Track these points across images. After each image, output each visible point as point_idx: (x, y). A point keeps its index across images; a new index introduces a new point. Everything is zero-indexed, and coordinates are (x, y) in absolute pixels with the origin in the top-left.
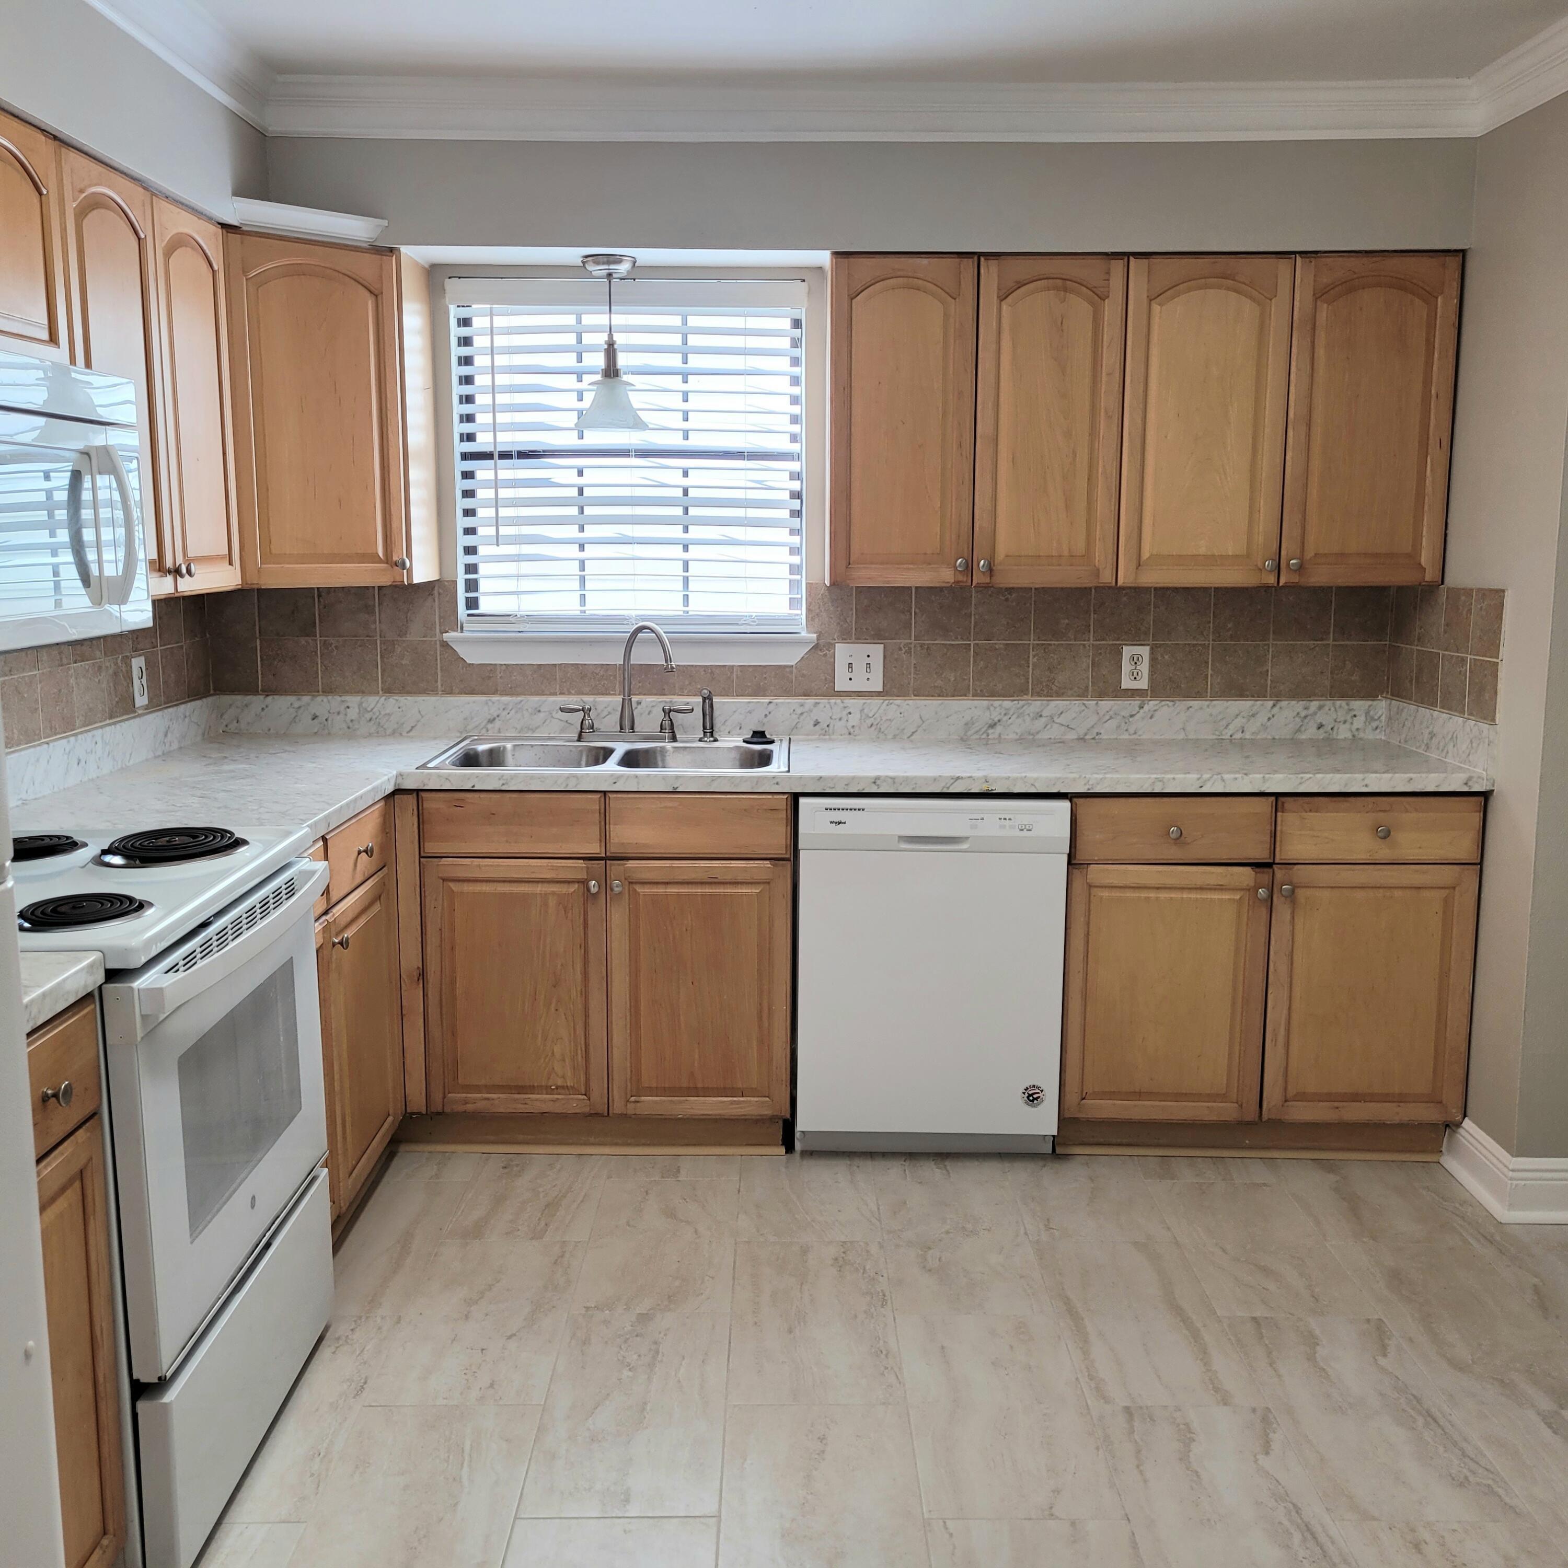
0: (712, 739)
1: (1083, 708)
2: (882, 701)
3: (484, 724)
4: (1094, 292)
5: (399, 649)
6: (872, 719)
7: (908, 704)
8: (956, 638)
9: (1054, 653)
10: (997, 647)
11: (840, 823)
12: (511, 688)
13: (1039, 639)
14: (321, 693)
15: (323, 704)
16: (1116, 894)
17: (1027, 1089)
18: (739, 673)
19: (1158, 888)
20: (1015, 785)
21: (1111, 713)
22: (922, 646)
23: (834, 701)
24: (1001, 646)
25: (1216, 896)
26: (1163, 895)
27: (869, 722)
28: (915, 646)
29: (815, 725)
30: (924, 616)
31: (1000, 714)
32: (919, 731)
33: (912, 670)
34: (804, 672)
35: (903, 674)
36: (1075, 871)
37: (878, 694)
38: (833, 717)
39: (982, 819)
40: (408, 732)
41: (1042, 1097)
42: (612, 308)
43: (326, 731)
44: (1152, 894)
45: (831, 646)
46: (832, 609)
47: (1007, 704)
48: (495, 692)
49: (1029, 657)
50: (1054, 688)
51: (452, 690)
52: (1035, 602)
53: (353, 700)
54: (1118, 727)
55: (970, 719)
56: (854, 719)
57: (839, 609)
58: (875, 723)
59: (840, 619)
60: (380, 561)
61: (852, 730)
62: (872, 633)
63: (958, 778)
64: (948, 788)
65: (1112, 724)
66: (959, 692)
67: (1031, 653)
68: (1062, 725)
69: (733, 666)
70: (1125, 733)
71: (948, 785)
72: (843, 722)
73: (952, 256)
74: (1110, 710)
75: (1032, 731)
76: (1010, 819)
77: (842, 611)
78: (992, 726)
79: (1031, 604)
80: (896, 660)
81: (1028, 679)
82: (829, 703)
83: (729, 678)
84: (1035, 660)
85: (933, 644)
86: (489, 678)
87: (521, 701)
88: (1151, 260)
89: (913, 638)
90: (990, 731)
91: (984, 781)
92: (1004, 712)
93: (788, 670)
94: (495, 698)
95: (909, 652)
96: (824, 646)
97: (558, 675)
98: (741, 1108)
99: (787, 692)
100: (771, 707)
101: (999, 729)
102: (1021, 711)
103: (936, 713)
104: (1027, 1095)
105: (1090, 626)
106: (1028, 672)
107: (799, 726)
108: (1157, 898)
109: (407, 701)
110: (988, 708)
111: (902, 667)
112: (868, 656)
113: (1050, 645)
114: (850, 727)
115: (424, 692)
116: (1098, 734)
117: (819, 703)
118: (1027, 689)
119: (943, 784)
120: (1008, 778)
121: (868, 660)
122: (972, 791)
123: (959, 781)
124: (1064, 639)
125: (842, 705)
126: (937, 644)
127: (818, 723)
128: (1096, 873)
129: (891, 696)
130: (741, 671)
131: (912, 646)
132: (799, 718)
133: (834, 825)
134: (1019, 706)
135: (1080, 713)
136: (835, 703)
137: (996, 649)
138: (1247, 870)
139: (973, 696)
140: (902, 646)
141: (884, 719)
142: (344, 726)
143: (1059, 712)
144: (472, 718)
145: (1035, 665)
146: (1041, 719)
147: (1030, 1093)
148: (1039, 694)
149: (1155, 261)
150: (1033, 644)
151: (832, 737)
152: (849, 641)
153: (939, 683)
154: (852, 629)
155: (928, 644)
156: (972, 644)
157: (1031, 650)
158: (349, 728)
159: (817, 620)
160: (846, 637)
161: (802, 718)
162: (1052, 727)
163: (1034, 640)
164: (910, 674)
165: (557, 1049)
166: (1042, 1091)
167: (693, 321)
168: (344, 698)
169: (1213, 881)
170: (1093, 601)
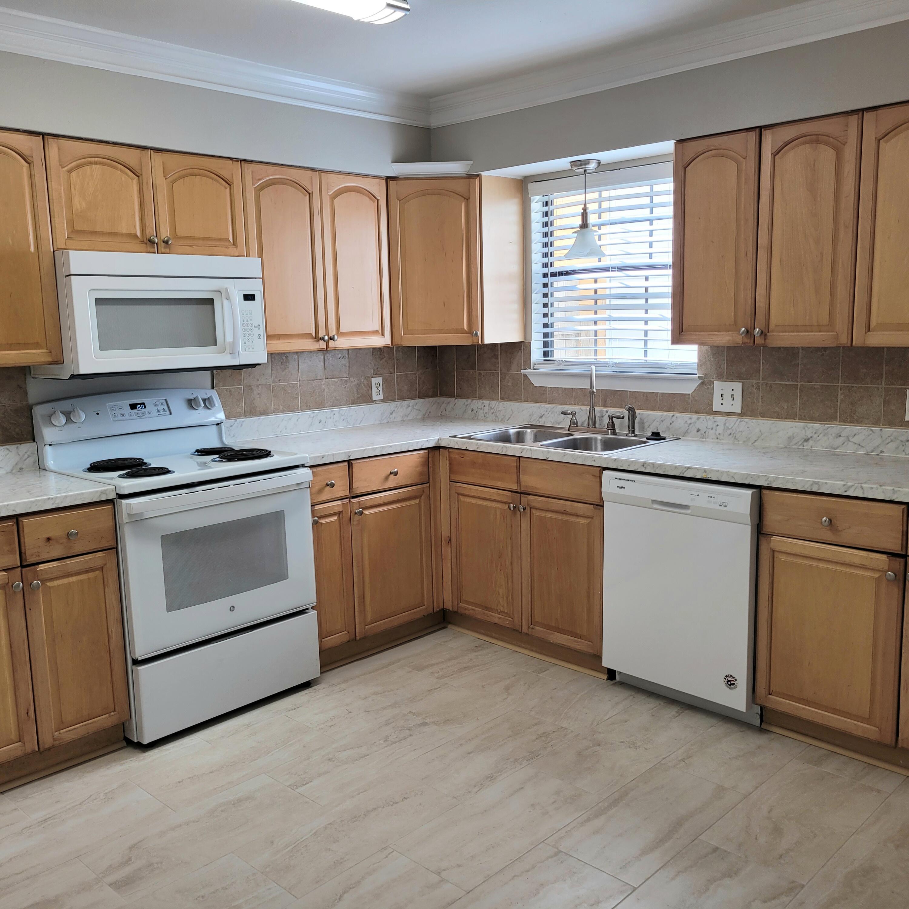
0: (633, 435)
1: (871, 432)
2: (736, 419)
3: (537, 419)
4: (836, 140)
5: (507, 378)
6: (731, 430)
7: (752, 422)
8: (789, 380)
9: (855, 393)
10: (816, 387)
11: (622, 488)
12: (553, 400)
13: (845, 382)
14: (477, 398)
15: (476, 404)
16: (790, 559)
17: (727, 676)
18: (661, 397)
19: (820, 560)
20: (722, 476)
21: (892, 438)
22: (766, 384)
23: (708, 417)
24: (818, 386)
25: (860, 572)
26: (822, 565)
27: (729, 432)
28: (762, 384)
29: (698, 431)
30: (768, 365)
31: (812, 433)
32: (759, 441)
33: (760, 400)
34: (696, 398)
35: (754, 402)
36: (762, 538)
37: (739, 414)
38: (708, 427)
39: (698, 495)
40: (507, 421)
41: (736, 684)
42: (586, 190)
43: (476, 418)
44: (815, 564)
45: (711, 383)
46: (712, 359)
47: (817, 426)
48: (545, 402)
49: (838, 395)
50: (856, 417)
51: (528, 399)
52: (842, 356)
53: (486, 402)
54: (897, 448)
55: (791, 434)
56: (720, 429)
57: (717, 360)
58: (732, 433)
59: (717, 366)
60: (466, 333)
61: (719, 436)
62: (736, 375)
63: (689, 468)
64: (683, 474)
65: (892, 446)
66: (790, 416)
67: (840, 392)
68: (855, 444)
69: (658, 393)
70: (903, 453)
71: (683, 472)
72: (714, 431)
73: (744, 131)
74: (891, 435)
75: (834, 446)
76: (714, 498)
77: (718, 361)
78: (807, 440)
79: (839, 358)
80: (750, 393)
81: (837, 410)
82: (706, 418)
83: (656, 400)
84: (842, 397)
85: (774, 384)
86: (544, 394)
87: (554, 407)
88: (878, 111)
89: (761, 380)
90: (805, 444)
91: (703, 471)
92: (815, 432)
93: (687, 396)
94: (543, 405)
95: (758, 388)
96: (708, 383)
97: (574, 394)
98: (578, 645)
99: (685, 410)
100: (674, 418)
101: (811, 442)
102: (826, 432)
103: (770, 429)
104: (726, 680)
105: (882, 374)
106: (837, 405)
107: (689, 431)
108: (818, 567)
109: (507, 404)
110: (804, 428)
111: (754, 398)
112: (733, 390)
113: (853, 387)
114: (717, 434)
115: (516, 400)
116: (882, 452)
117: (700, 418)
118: (836, 417)
119: (680, 471)
120: (718, 471)
121: (733, 393)
122: (697, 477)
123: (689, 470)
124: (863, 383)
125: (713, 420)
126: (776, 384)
127: (700, 430)
128: (776, 542)
129: (746, 416)
130: (662, 396)
131: (760, 384)
132: (688, 426)
133: (619, 488)
134: (824, 428)
135: (869, 436)
136: (709, 419)
137: (815, 388)
138: (884, 557)
139: (799, 419)
140: (754, 384)
141: (738, 431)
142: (483, 415)
143: (853, 434)
144: (533, 415)
145: (842, 401)
146: (841, 437)
147: (729, 679)
148: (844, 421)
149: (880, 112)
150: (841, 386)
151: (707, 440)
152: (721, 380)
153: (777, 409)
154: (724, 372)
155: (770, 383)
156: (799, 384)
157: (839, 391)
158: (485, 416)
159: (704, 366)
160: (720, 378)
161: (690, 426)
162: (847, 444)
163: (841, 383)
164: (759, 402)
165: (501, 591)
166: (736, 680)
167: (657, 188)
168: (483, 401)
169: (857, 561)
170: (885, 356)
